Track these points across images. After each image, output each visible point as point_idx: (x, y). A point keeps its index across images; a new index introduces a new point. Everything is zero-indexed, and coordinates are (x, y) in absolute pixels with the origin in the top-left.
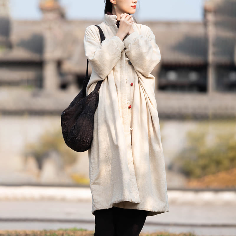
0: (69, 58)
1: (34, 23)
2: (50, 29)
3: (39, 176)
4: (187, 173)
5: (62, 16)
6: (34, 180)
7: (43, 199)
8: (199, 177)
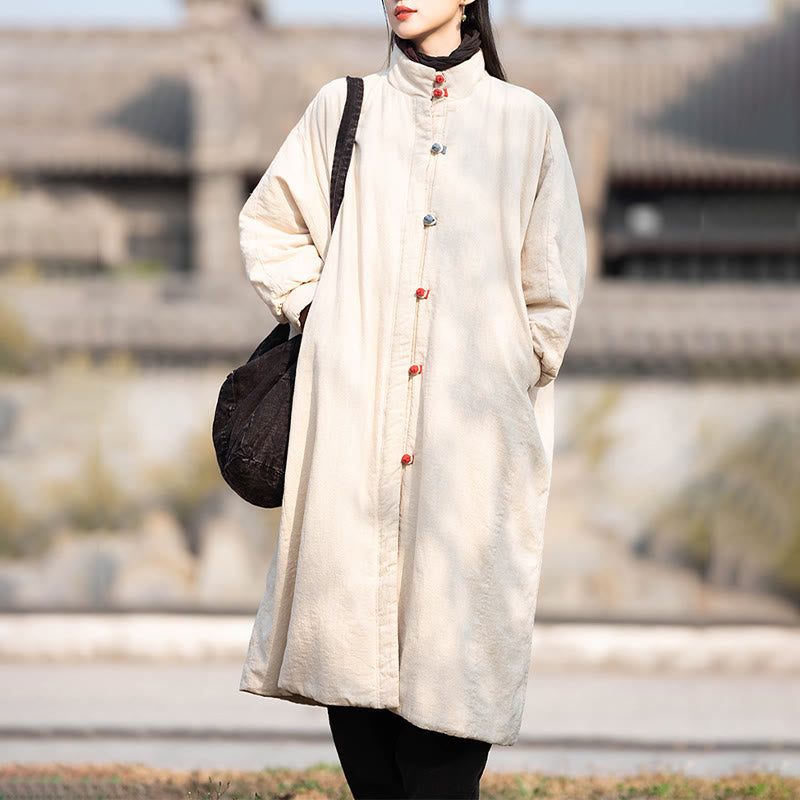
1: (156, 36)
2: (213, 59)
3: (192, 578)
5: (254, 12)
6: (178, 592)
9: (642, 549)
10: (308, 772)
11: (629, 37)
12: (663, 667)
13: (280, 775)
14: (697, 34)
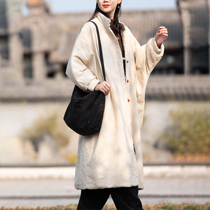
0: (56, 49)
2: (36, 23)
3: (36, 158)
4: (172, 149)
5: (47, 10)
6: (32, 161)
7: (41, 179)
8: (183, 153)
9: (156, 146)
10: (68, 206)
11: (145, 13)
12: (163, 176)
13: (61, 207)
14: (162, 11)
